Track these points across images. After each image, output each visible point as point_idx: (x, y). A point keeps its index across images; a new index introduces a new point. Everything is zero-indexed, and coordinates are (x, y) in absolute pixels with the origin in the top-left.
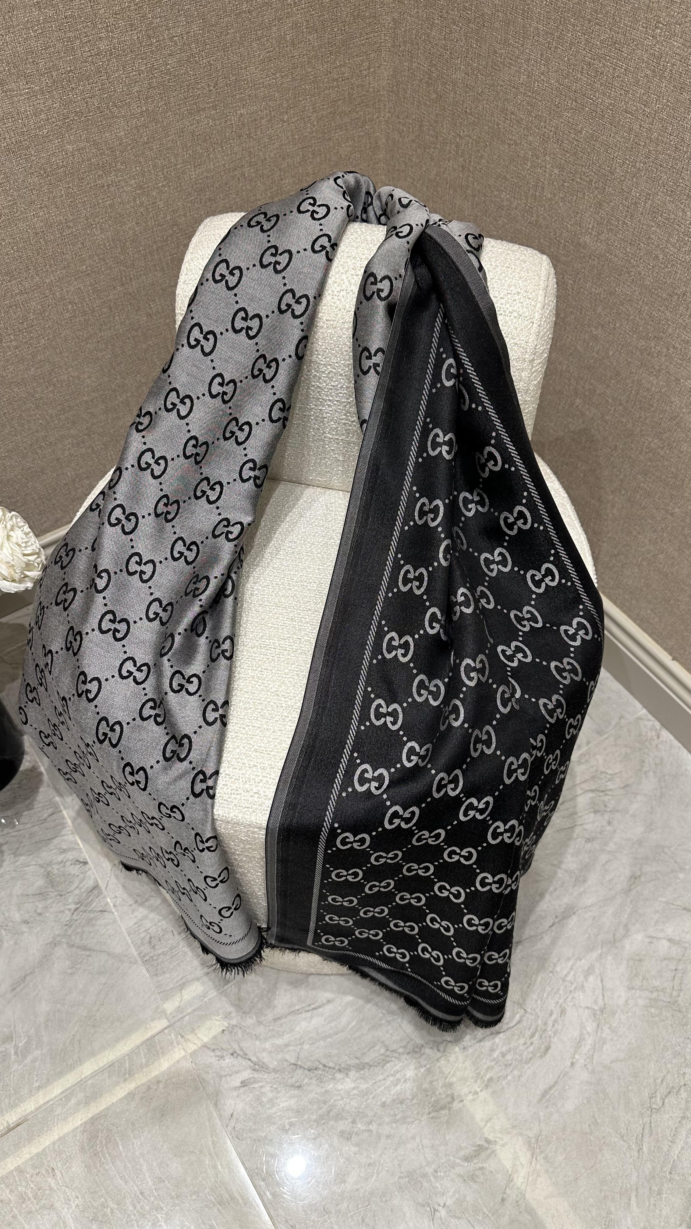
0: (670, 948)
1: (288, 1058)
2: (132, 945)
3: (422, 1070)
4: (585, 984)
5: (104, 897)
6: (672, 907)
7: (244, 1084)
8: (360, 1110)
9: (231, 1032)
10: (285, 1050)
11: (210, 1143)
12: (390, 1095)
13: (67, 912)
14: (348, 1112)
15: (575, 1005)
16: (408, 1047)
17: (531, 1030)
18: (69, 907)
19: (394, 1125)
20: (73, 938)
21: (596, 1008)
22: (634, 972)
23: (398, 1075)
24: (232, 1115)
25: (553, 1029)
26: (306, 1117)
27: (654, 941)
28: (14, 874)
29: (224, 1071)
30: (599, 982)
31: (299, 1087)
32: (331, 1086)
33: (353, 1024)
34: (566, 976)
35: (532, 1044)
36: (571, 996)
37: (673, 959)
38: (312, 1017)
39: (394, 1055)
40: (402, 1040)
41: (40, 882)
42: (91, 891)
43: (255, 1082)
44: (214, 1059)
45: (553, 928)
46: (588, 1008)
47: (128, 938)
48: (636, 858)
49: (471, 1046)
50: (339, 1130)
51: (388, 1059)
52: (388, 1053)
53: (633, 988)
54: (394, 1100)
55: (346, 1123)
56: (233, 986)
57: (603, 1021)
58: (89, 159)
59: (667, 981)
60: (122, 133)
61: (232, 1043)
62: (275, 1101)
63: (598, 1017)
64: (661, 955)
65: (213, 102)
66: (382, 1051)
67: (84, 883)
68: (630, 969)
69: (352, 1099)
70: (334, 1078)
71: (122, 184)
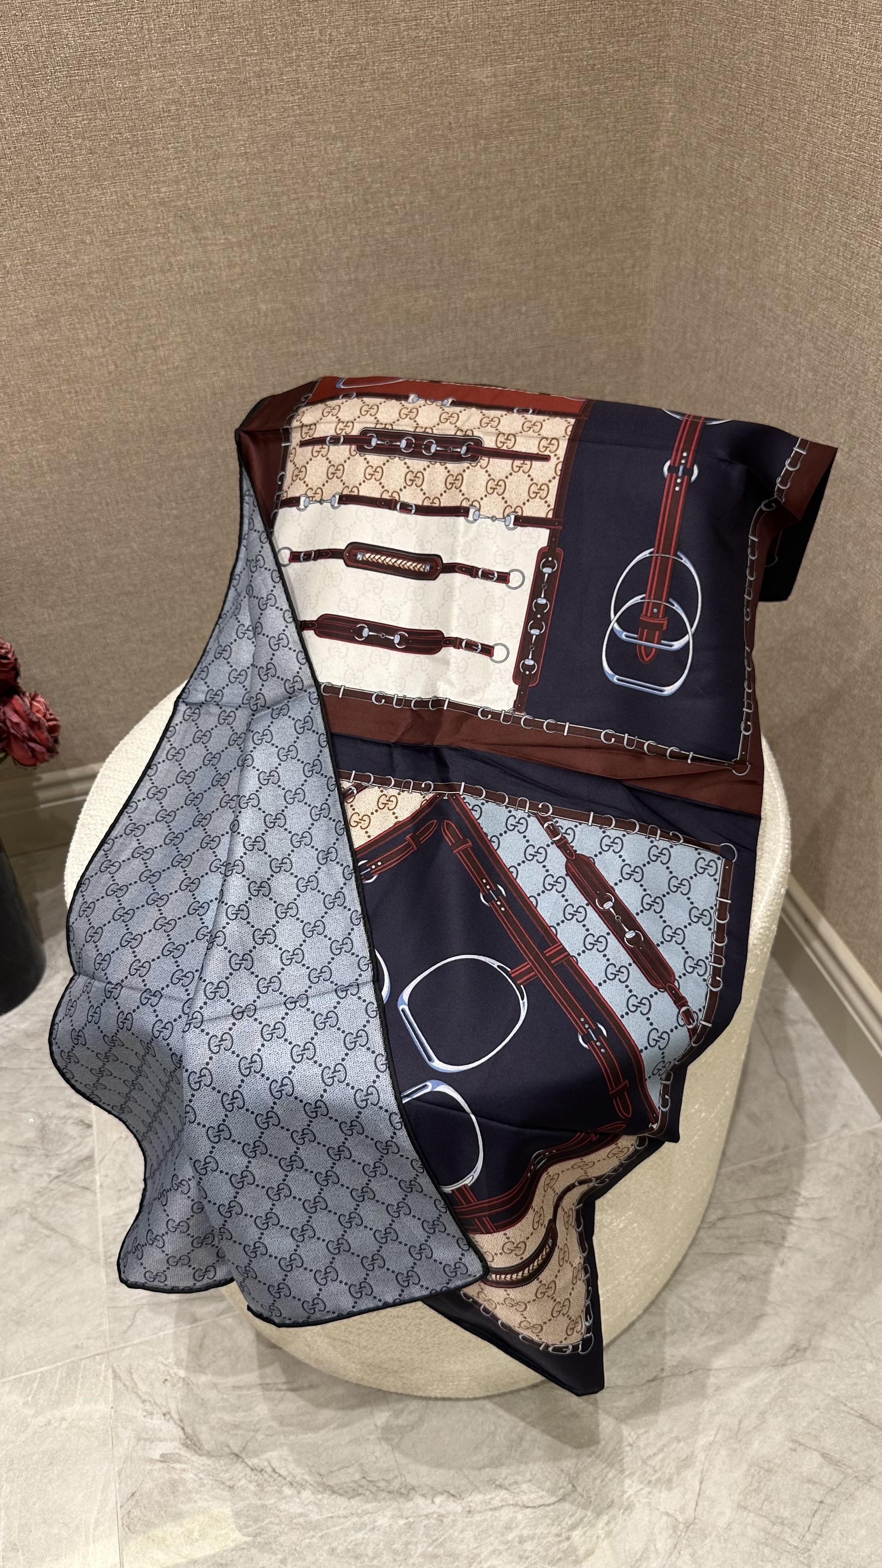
0: (821, 1467)
1: (231, 1445)
2: (101, 1240)
3: (402, 1522)
4: (675, 1478)
5: (93, 1172)
6: (842, 1407)
7: (165, 1458)
8: (298, 1548)
9: (174, 1385)
10: (232, 1432)
11: (93, 1521)
12: (345, 1541)
13: (46, 1178)
14: (282, 1546)
15: (649, 1504)
16: (394, 1484)
17: (573, 1519)
18: (51, 1172)
20: (40, 1209)
21: (680, 1519)
22: (755, 1485)
23: (366, 1518)
24: (133, 1495)
25: (607, 1528)
26: (223, 1532)
27: (801, 1449)
28: (6, 1117)
29: (147, 1433)
30: (697, 1482)
31: (231, 1487)
32: (273, 1501)
34: (650, 1457)
35: (568, 1538)
36: (648, 1490)
37: (822, 1485)
38: (282, 1399)
39: (371, 1488)
40: (388, 1470)
41: (31, 1134)
42: (82, 1161)
43: (178, 1461)
44: (140, 1412)
45: (653, 1384)
46: (668, 1514)
47: (101, 1229)
48: (807, 1322)
49: (480, 1512)
51: (360, 1490)
52: (364, 1482)
53: (745, 1508)
54: (348, 1551)
55: (273, 1558)
56: (200, 1328)
57: (684, 1541)
58: (284, 323)
59: (802, 1515)
60: (325, 300)
61: (170, 1400)
62: (194, 1495)
63: (679, 1533)
64: (805, 1474)
65: (435, 280)
66: (357, 1477)
67: (78, 1149)
68: (749, 1479)
69: (294, 1528)
70: (280, 1492)
71: (320, 355)
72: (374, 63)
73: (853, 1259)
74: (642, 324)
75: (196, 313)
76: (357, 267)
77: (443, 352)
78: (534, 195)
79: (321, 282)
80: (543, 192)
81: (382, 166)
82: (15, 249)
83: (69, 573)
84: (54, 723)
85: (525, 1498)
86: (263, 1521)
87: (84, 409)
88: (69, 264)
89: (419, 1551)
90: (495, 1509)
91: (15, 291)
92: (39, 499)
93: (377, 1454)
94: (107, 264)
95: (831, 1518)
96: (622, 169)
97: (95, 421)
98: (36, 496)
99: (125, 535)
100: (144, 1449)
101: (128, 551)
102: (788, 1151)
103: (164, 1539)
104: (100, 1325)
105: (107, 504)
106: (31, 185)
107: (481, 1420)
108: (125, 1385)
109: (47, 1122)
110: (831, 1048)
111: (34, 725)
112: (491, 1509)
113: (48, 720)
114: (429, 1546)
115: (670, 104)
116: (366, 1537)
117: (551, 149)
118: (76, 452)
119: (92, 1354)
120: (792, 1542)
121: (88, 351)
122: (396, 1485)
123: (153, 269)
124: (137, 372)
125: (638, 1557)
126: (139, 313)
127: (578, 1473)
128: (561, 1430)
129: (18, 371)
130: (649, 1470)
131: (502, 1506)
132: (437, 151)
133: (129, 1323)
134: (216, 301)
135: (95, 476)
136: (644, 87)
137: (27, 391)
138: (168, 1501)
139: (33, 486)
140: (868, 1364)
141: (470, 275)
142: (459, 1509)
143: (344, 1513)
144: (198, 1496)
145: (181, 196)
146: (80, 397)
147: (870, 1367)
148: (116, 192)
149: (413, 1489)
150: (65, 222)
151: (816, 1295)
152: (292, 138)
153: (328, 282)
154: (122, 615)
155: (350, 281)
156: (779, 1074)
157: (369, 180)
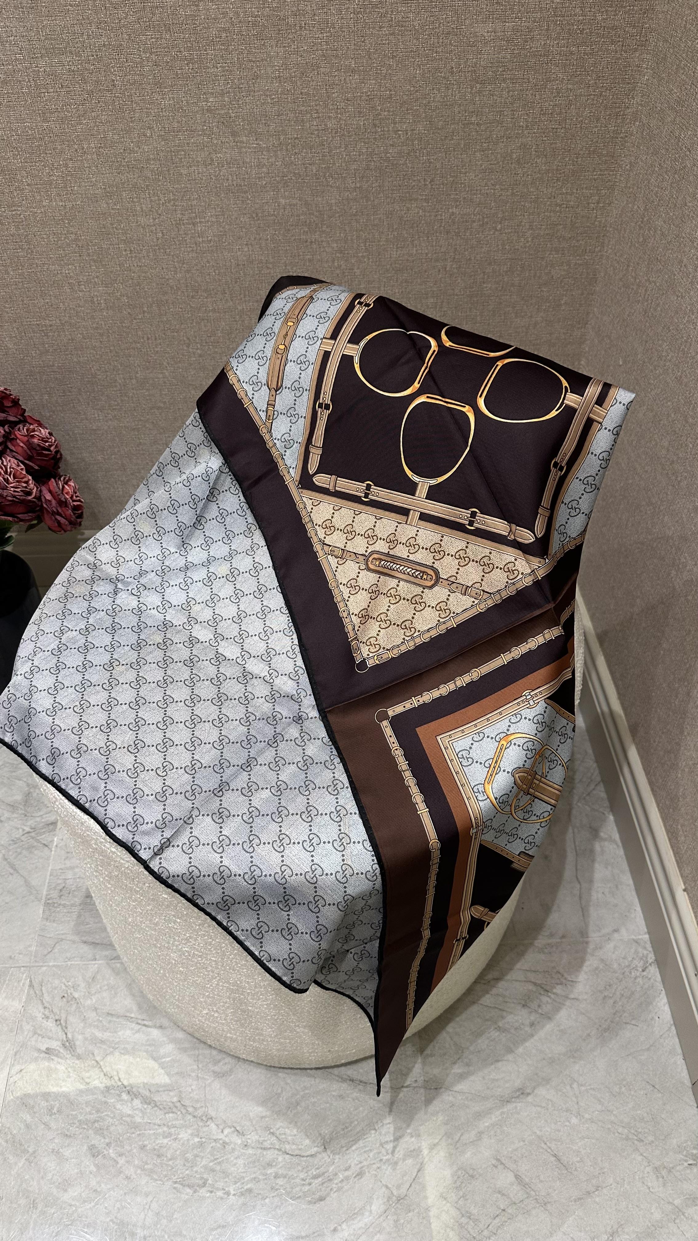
0: (512, 1184)
2: (47, 884)
3: (197, 1140)
4: (400, 1163)
5: (54, 835)
6: (543, 1145)
7: (48, 1051)
8: (121, 1138)
9: (68, 1002)
10: (98, 1045)
12: (154, 1142)
13: (21, 830)
14: (110, 1133)
15: (376, 1176)
16: (198, 1111)
17: (318, 1171)
18: (25, 828)
19: (139, 1171)
20: (11, 853)
21: (395, 1193)
22: (458, 1184)
23: (173, 1130)
24: (21, 1071)
25: (340, 1185)
26: (74, 1113)
27: (501, 1167)
28: (5, 781)
29: (41, 1030)
30: (416, 1170)
31: (87, 1083)
32: (112, 1101)
33: (168, 1059)
34: (387, 1142)
35: (310, 1184)
36: (379, 1165)
37: (508, 1198)
38: (138, 1031)
39: (182, 1110)
40: (197, 1101)
41: (19, 797)
42: (48, 825)
43: (57, 1056)
44: (41, 1014)
45: (405, 1090)
46: (387, 1187)
47: (48, 877)
48: (537, 1074)
49: (253, 1148)
50: (93, 1143)
51: (174, 1110)
52: (178, 1104)
53: (445, 1199)
54: (155, 1150)
55: (103, 1140)
56: (96, 966)
57: (393, 1210)
58: (298, 216)
59: (486, 1215)
60: (333, 201)
61: (63, 1011)
62: (61, 1082)
63: (391, 1203)
64: (498, 1186)
65: (426, 195)
66: (175, 1099)
67: (47, 815)
68: (456, 1178)
69: (122, 1124)
70: (119, 1096)
71: (324, 244)
72: (392, 12)
73: (589, 1035)
74: (600, 251)
75: (229, 200)
76: (363, 177)
77: (427, 254)
78: (518, 133)
79: (331, 187)
80: (526, 132)
81: (391, 98)
82: (92, 135)
83: (116, 386)
84: (78, 503)
85: (287, 1147)
86: (102, 1113)
87: (135, 265)
88: (132, 151)
89: (203, 1163)
90: (265, 1149)
91: (90, 167)
92: (97, 328)
93: (193, 1087)
94: (162, 154)
95: (507, 1224)
96: (598, 120)
97: (143, 275)
98: (95, 326)
99: (160, 364)
100: (36, 1041)
101: (161, 376)
102: (564, 940)
103: (33, 1107)
104: (30, 946)
105: (148, 339)
106: (107, 86)
107: (273, 1082)
108: (35, 993)
109: (31, 790)
110: (625, 866)
111: (63, 504)
112: (261, 1148)
113: (74, 501)
114: (211, 1161)
115: (647, 69)
116: (170, 1143)
117: (538, 97)
118: (128, 297)
119: (20, 965)
120: (472, 1232)
121: (142, 220)
122: (200, 1112)
123: (198, 162)
124: (179, 241)
125: (356, 1211)
126: (184, 195)
127: (331, 1139)
128: (328, 1105)
129: (88, 229)
130: (384, 1151)
131: (270, 1148)
132: (439, 90)
133: (50, 950)
134: (246, 192)
135: (140, 317)
136: (626, 52)
137: (94, 245)
138: (43, 1081)
139: (93, 317)
140: (574, 1118)
141: (457, 194)
142: (239, 1142)
143: (158, 1121)
144: (64, 1084)
145: (225, 106)
146: (134, 255)
147: (574, 1120)
148: (173, 98)
149: (211, 1118)
150: (131, 118)
151: (550, 1055)
152: (318, 67)
153: (337, 187)
154: (153, 423)
155: (355, 188)
156: (577, 879)
157: (379, 108)
